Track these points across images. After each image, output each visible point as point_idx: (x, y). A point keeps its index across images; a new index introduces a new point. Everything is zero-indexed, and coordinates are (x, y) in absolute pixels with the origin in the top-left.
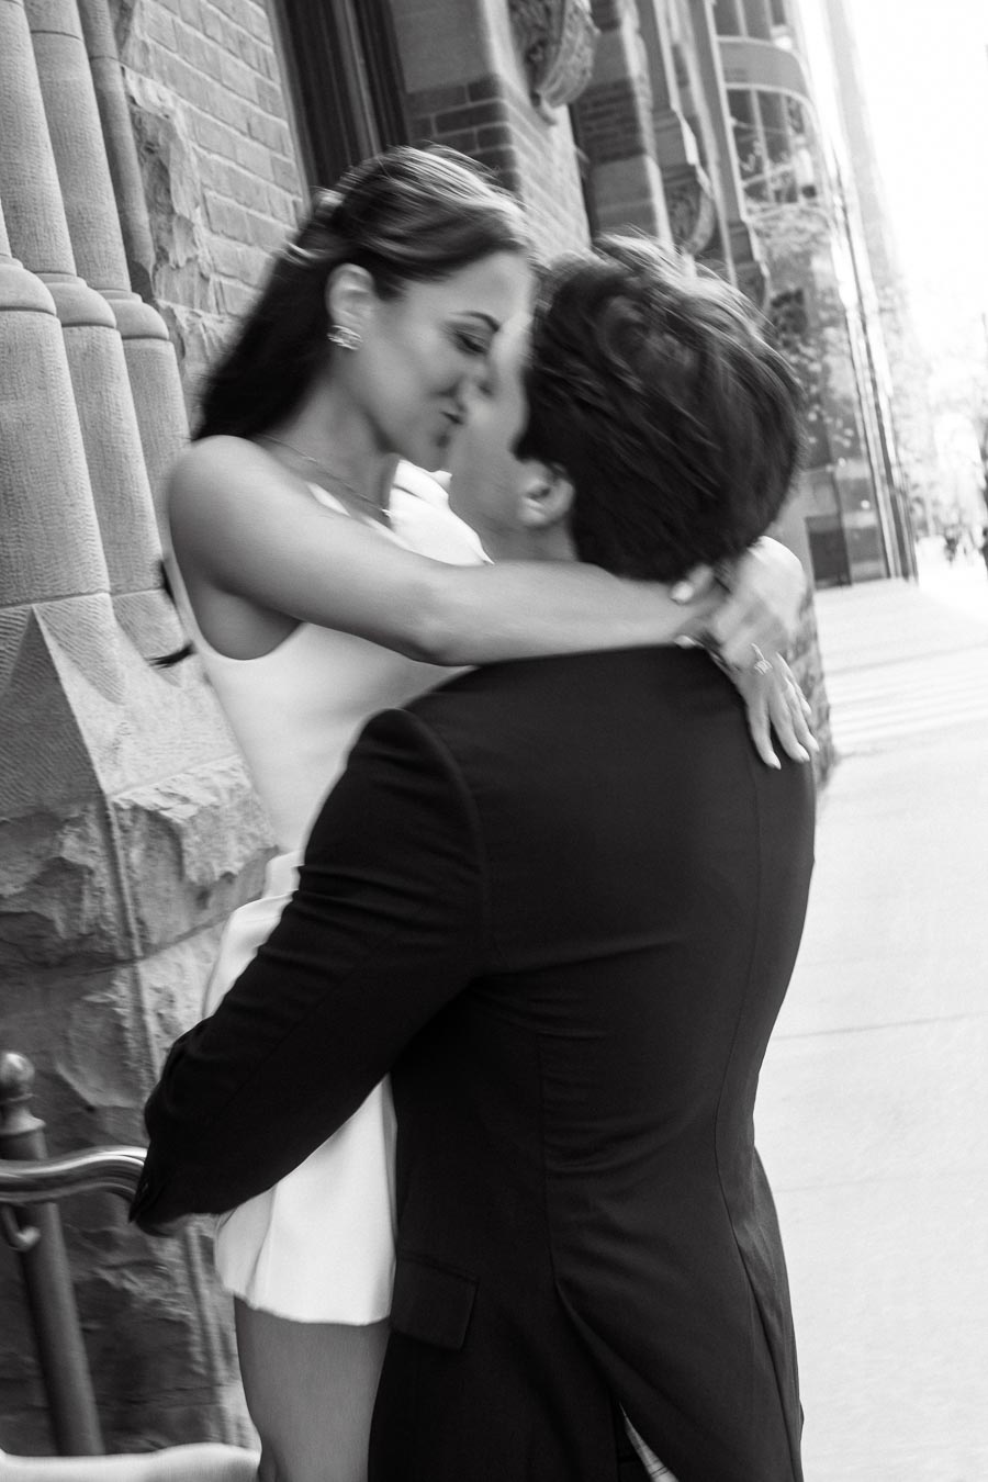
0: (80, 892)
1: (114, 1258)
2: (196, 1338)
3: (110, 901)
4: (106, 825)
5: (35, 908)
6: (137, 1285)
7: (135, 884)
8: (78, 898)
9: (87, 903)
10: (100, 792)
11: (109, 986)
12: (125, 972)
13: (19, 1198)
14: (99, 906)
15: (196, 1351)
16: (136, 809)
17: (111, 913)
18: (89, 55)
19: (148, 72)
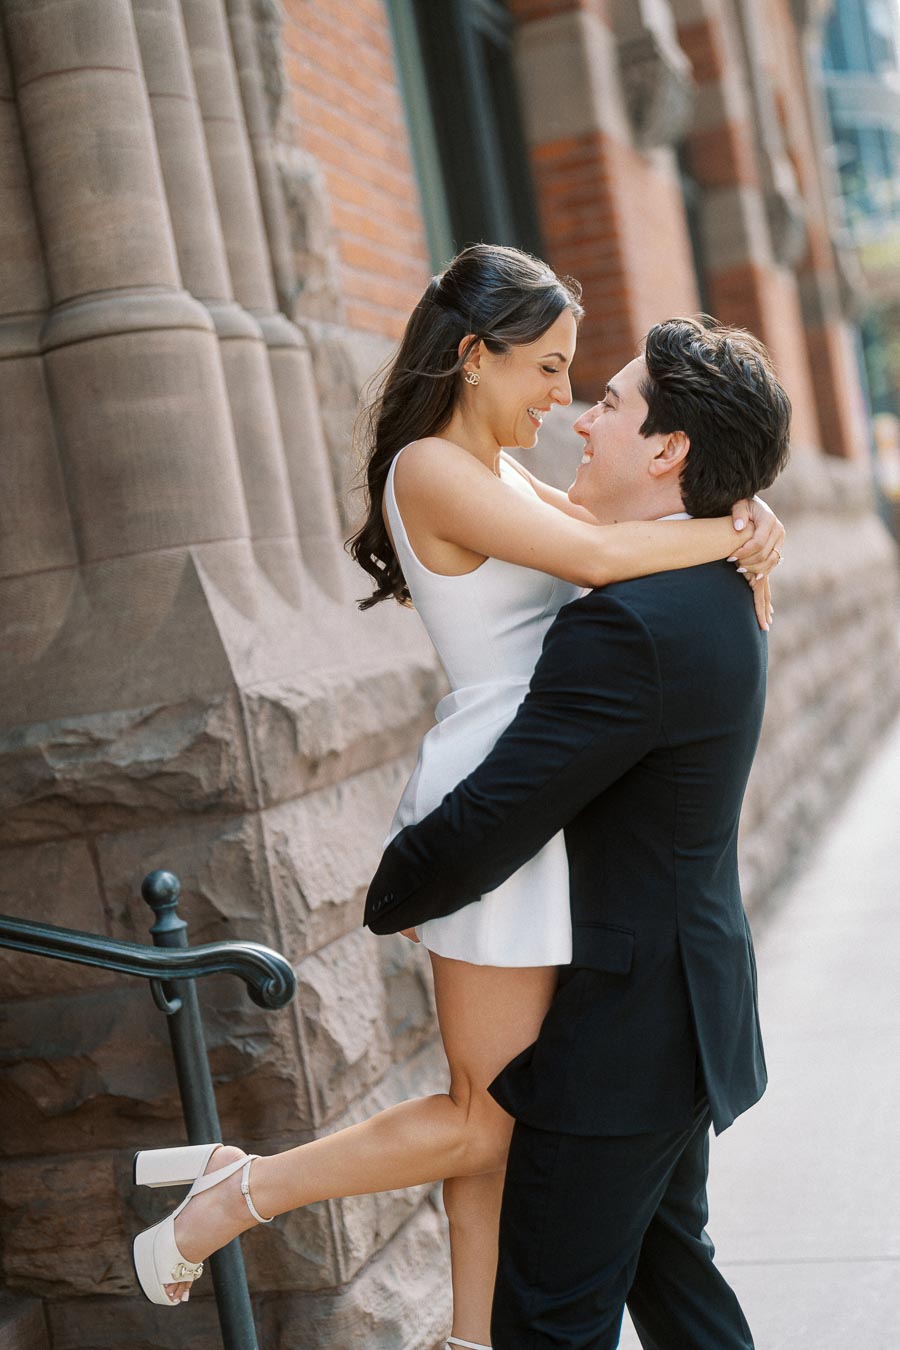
0: (219, 758)
1: (241, 1030)
2: (300, 1091)
3: (241, 765)
5: (187, 769)
6: (256, 1050)
7: (260, 754)
8: (218, 763)
9: (224, 767)
10: (235, 685)
11: (240, 828)
12: (251, 818)
13: (166, 975)
14: (235, 769)
15: (300, 1101)
16: (262, 699)
17: (242, 776)
18: (250, 136)
19: (295, 144)
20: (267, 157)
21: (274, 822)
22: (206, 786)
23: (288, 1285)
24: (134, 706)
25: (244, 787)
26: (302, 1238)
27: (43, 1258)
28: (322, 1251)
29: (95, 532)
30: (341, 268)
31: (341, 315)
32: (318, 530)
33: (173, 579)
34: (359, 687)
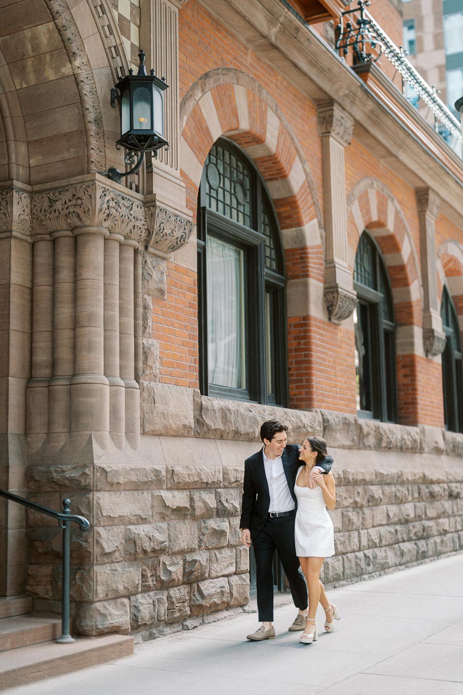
0: (87, 478)
1: (82, 539)
2: (92, 555)
3: (92, 480)
4: (94, 468)
5: (80, 479)
6: (84, 544)
7: (97, 479)
9: (88, 480)
10: (94, 463)
11: (89, 494)
12: (92, 493)
14: (90, 481)
15: (92, 557)
16: (100, 467)
17: (92, 483)
18: (135, 337)
19: (150, 338)
20: (140, 341)
21: (97, 495)
22: (83, 484)
23: (83, 600)
24: (74, 464)
25: (91, 485)
26: (87, 589)
27: (34, 587)
28: (90, 592)
29: (73, 425)
30: (161, 367)
31: (157, 379)
32: (133, 432)
33: (87, 438)
34: (131, 470)
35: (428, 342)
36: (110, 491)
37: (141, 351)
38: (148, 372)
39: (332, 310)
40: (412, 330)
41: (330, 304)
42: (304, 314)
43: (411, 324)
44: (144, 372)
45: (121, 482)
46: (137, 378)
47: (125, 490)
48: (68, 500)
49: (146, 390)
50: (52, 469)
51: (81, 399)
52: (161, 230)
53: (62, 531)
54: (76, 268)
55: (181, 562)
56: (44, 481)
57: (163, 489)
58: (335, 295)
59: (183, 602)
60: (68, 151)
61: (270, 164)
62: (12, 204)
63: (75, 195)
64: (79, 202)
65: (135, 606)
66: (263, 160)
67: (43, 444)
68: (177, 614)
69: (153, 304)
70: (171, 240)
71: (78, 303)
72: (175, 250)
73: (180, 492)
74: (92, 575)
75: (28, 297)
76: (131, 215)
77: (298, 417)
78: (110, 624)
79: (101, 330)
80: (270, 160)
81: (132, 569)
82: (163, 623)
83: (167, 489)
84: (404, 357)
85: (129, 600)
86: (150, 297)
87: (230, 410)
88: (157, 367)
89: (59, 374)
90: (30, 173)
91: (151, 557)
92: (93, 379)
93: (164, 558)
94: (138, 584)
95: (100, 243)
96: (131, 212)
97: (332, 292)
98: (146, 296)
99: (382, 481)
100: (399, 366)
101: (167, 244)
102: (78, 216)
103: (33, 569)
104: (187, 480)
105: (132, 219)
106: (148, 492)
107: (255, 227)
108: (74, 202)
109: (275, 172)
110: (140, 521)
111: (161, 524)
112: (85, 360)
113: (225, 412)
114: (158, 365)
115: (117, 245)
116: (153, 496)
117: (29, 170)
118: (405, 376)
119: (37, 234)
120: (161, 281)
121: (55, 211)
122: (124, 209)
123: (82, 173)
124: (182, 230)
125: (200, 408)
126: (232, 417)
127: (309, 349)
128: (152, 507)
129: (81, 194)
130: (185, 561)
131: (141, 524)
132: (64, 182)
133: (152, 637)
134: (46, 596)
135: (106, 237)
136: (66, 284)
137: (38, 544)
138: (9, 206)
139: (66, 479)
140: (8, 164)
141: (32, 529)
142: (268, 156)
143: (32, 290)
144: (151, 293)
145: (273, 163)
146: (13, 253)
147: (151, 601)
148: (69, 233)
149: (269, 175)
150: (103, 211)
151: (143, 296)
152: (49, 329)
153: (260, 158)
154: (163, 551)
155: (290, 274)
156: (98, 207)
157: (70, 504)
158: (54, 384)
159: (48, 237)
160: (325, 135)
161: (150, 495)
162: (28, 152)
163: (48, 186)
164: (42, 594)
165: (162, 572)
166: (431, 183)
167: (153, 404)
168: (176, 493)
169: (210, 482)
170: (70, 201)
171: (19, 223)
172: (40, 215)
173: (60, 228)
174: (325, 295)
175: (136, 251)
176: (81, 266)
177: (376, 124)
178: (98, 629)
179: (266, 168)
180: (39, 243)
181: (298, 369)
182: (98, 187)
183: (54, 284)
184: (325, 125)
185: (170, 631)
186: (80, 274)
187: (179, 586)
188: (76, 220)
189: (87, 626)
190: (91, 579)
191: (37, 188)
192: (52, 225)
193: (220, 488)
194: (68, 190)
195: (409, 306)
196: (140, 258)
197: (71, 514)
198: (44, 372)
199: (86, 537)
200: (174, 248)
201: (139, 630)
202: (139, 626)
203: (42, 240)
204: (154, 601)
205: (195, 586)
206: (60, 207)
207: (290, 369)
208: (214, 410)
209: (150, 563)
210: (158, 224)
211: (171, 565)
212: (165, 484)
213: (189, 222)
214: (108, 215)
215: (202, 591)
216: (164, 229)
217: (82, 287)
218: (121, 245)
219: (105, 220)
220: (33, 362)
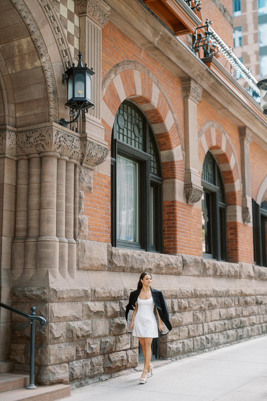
1: (42, 330)
2: (47, 339)
3: (48, 296)
4: (49, 289)
5: (41, 296)
6: (43, 332)
7: (51, 295)
9: (46, 296)
10: (49, 286)
11: (46, 304)
12: (48, 303)
14: (47, 296)
15: (47, 340)
16: (53, 289)
17: (48, 298)
18: (74, 214)
19: (83, 215)
20: (77, 217)
21: (51, 304)
22: (43, 298)
23: (42, 364)
24: (38, 287)
25: (48, 299)
26: (44, 358)
27: (15, 356)
28: (46, 360)
29: (38, 265)
30: (89, 231)
31: (87, 238)
32: (72, 268)
33: (45, 272)
34: (71, 290)
35: (245, 215)
36: (58, 302)
37: (77, 222)
38: (81, 234)
39: (189, 197)
40: (236, 208)
41: (187, 194)
42: (173, 200)
43: (235, 204)
44: (79, 234)
45: (65, 297)
46: (75, 238)
47: (67, 302)
48: (34, 308)
49: (80, 244)
50: (26, 289)
51: (43, 250)
52: (90, 154)
53: (31, 325)
54: (41, 175)
55: (99, 343)
56: (21, 296)
57: (89, 301)
58: (191, 189)
59: (100, 365)
60: (38, 109)
61: (153, 114)
62: (5, 139)
63: (41, 134)
64: (43, 138)
65: (72, 368)
66: (150, 112)
67: (21, 275)
68: (96, 373)
69: (85, 196)
70: (96, 159)
71: (42, 195)
72: (98, 165)
73: (99, 302)
74: (47, 350)
75: (14, 191)
76: (73, 145)
77: (168, 259)
78: (57, 378)
79: (55, 211)
80: (154, 112)
81: (70, 347)
82: (88, 377)
83: (92, 301)
84: (230, 223)
85: (69, 364)
86: (83, 192)
87: (128, 255)
88: (86, 230)
89: (31, 235)
90: (16, 121)
91: (82, 340)
92: (50, 238)
93: (89, 340)
94: (74, 355)
95: (55, 161)
96: (73, 144)
97: (189, 187)
98: (81, 191)
99: (217, 295)
100: (228, 229)
101: (93, 161)
102: (43, 146)
103: (14, 346)
104: (103, 295)
105: (74, 148)
106: (80, 303)
107: (145, 150)
108: (40, 138)
109: (157, 119)
110: (75, 320)
111: (87, 321)
112: (46, 228)
113: (125, 257)
114: (87, 230)
115: (65, 163)
116: (83, 305)
117: (16, 119)
118: (231, 234)
119: (20, 156)
120: (90, 182)
121: (30, 143)
122: (69, 142)
123: (45, 121)
124: (102, 153)
125: (111, 255)
126: (130, 259)
127: (175, 220)
128: (83, 311)
129: (44, 134)
130: (101, 342)
131: (76, 321)
132: (35, 127)
133: (81, 385)
134: (21, 362)
135: (59, 158)
136: (36, 184)
137: (17, 332)
138: (4, 140)
139: (33, 295)
140: (4, 116)
141: (14, 323)
142: (153, 110)
143: (16, 187)
144: (84, 189)
145: (156, 114)
146: (6, 166)
147: (81, 365)
148: (38, 155)
149: (153, 121)
150: (57, 143)
151: (79, 191)
152: (26, 209)
153: (148, 111)
154: (88, 336)
155: (165, 176)
156: (54, 141)
157: (35, 310)
158: (27, 241)
159: (26, 157)
160: (185, 98)
161: (82, 304)
162: (15, 109)
163: (26, 128)
164: (19, 361)
165: (88, 348)
166: (247, 124)
167: (84, 253)
168: (97, 303)
169: (116, 296)
170: (38, 137)
171: (9, 149)
172: (22, 145)
173: (32, 153)
174: (185, 189)
175: (75, 165)
176: (44, 174)
177: (216, 91)
178: (50, 381)
179: (151, 117)
180: (21, 161)
181: (168, 231)
182: (54, 130)
183: (29, 184)
184: (186, 91)
185: (92, 382)
186: (44, 179)
187: (97, 356)
188: (41, 148)
189: (44, 379)
190: (47, 352)
191: (20, 129)
192: (28, 151)
193: (122, 300)
194: (37, 131)
195: (234, 194)
196: (78, 169)
197: (36, 315)
198: (22, 234)
199: (44, 329)
200: (97, 164)
201: (74, 381)
202: (74, 379)
203: (22, 159)
204: (83, 365)
205: (107, 356)
206: (33, 141)
207: (164, 231)
208: (119, 256)
209: (81, 343)
210: (88, 151)
211: (93, 344)
212: (90, 298)
213: (106, 149)
214: (60, 146)
215: (111, 359)
216: (91, 153)
217: (44, 186)
218: (67, 162)
219: (58, 148)
220: (16, 228)
